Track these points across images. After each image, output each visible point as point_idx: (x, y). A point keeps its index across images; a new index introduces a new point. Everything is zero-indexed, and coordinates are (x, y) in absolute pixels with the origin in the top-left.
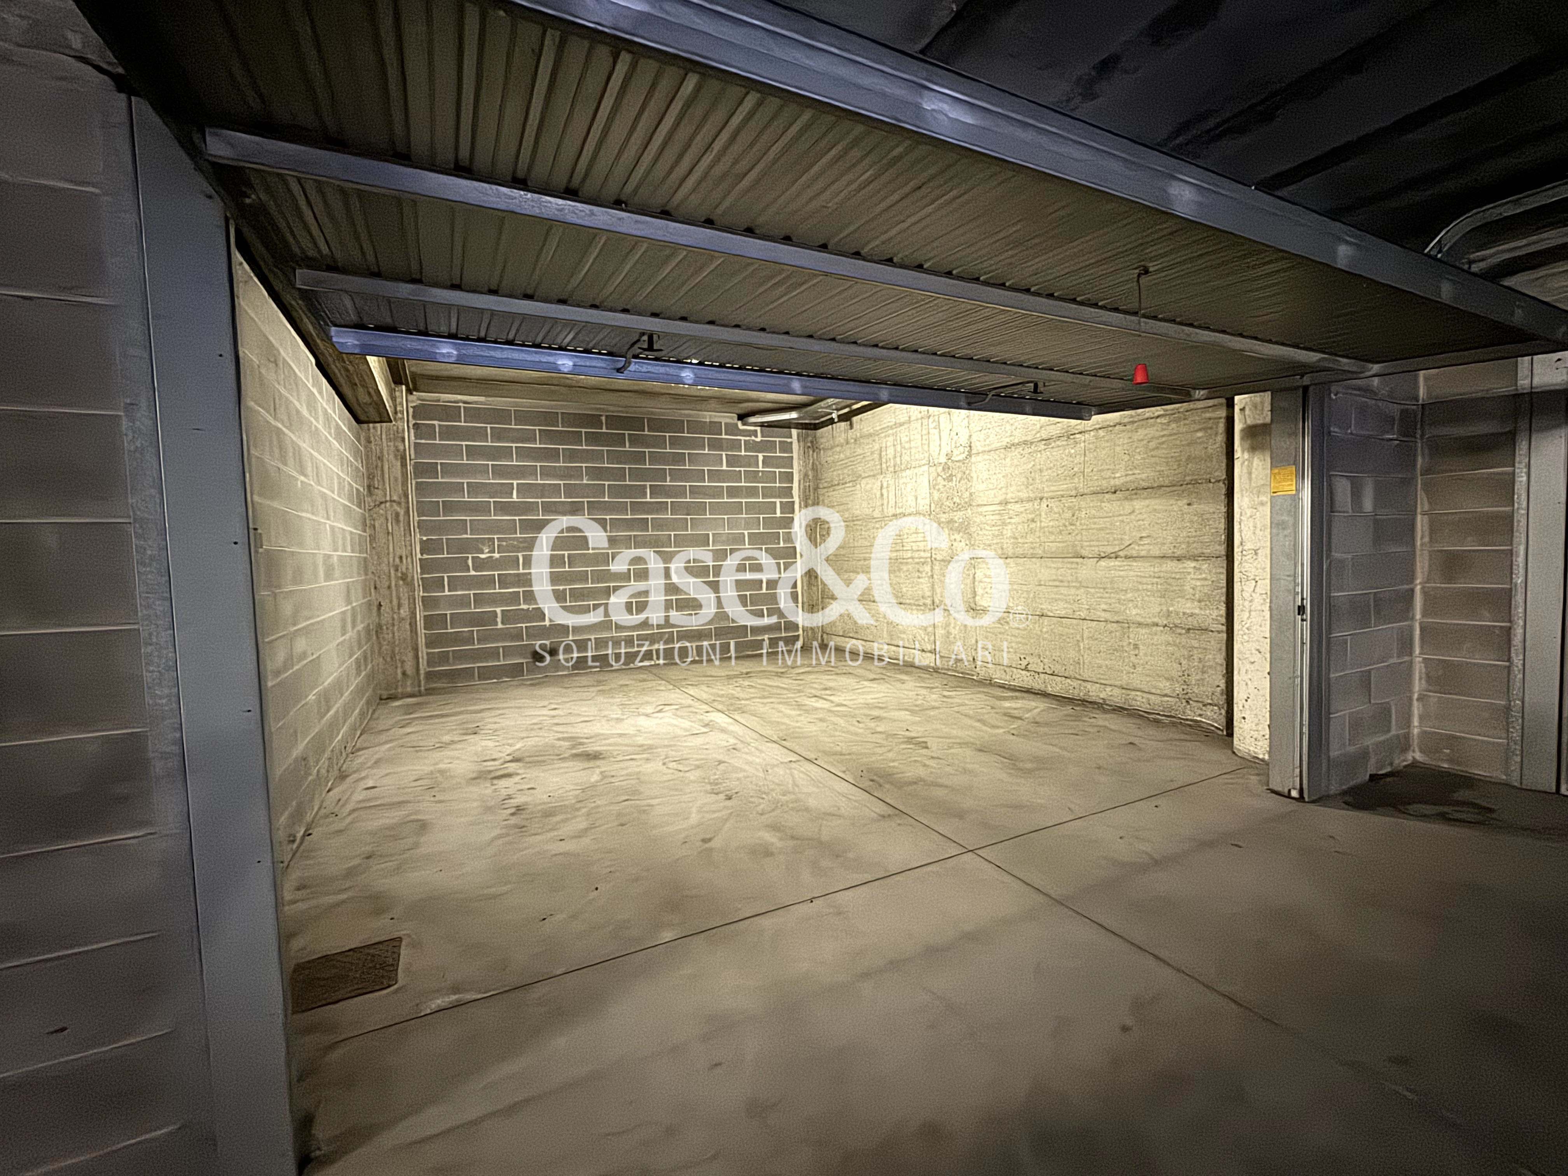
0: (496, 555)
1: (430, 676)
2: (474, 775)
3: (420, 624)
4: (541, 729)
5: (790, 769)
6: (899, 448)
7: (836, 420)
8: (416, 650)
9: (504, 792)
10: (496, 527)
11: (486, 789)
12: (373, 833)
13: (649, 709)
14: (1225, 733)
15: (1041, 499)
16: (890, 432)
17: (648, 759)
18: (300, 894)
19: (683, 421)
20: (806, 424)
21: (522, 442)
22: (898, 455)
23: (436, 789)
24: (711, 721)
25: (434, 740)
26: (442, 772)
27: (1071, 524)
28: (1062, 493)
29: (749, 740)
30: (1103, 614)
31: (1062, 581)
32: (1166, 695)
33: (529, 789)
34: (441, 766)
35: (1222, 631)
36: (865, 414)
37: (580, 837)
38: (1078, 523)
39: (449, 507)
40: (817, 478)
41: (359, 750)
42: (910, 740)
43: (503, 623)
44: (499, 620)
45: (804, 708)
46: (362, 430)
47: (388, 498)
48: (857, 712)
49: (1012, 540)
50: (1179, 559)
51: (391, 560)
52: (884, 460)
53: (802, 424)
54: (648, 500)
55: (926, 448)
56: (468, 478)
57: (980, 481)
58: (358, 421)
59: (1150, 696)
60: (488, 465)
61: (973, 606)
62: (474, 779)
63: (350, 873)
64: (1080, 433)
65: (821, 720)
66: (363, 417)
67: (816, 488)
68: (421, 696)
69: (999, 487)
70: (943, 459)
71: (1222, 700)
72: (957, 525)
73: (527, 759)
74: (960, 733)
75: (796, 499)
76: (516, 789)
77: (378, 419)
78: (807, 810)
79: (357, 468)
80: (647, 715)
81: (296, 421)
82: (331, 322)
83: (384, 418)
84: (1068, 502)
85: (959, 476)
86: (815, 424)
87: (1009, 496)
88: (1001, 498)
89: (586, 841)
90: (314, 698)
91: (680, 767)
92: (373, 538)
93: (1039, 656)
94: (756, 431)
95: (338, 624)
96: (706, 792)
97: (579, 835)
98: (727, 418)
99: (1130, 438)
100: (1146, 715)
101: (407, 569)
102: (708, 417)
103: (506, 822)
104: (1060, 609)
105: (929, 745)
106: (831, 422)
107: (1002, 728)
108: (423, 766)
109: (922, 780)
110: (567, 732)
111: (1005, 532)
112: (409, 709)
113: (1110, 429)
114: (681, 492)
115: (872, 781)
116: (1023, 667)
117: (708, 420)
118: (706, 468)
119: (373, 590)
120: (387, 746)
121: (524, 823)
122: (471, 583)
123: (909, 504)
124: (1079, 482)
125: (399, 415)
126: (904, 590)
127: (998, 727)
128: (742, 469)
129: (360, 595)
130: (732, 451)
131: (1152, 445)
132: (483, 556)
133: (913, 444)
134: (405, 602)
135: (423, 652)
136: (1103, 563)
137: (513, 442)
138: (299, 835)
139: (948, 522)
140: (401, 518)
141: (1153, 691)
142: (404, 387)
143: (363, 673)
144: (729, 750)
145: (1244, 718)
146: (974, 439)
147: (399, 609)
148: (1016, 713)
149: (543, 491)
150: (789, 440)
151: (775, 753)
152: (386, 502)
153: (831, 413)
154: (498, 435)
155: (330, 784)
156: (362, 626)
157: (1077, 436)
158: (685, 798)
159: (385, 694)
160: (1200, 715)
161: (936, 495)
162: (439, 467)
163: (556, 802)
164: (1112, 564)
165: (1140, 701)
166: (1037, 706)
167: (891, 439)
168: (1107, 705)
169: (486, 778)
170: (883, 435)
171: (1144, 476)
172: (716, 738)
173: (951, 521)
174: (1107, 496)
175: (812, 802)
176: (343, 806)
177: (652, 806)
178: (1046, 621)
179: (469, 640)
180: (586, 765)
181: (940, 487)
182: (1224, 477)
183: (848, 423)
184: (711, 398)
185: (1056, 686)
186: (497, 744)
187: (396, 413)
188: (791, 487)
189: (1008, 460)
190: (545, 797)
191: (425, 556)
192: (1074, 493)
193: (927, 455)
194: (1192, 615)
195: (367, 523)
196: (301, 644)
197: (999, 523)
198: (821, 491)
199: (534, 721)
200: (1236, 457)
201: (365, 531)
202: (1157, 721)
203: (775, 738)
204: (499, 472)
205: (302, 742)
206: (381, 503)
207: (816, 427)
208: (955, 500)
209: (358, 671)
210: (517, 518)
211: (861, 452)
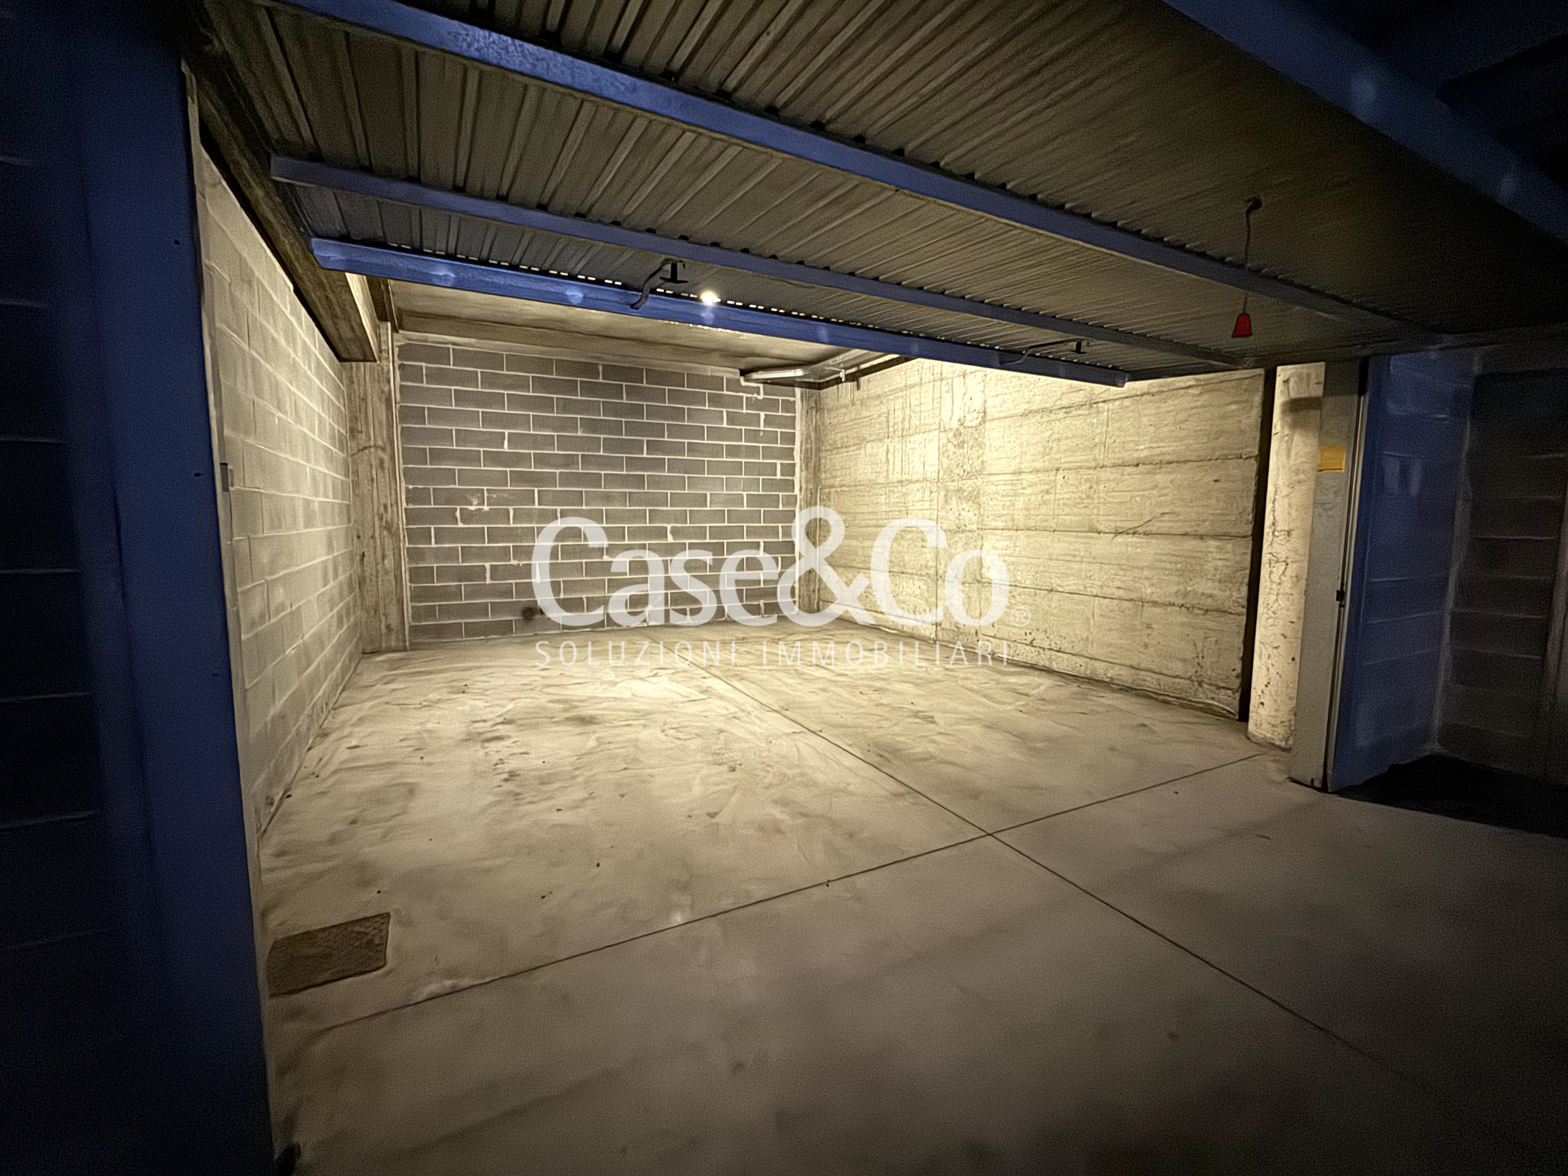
0: (486, 508)
1: (414, 630)
2: (463, 736)
3: (406, 576)
4: (532, 689)
5: (794, 740)
6: (907, 412)
7: (843, 380)
8: (400, 602)
9: (496, 758)
10: (486, 478)
11: (477, 752)
12: (359, 796)
13: (643, 673)
14: (1237, 717)
15: (1058, 470)
16: (900, 394)
17: (645, 726)
18: (280, 862)
19: (683, 374)
20: (810, 383)
21: (514, 389)
22: (907, 418)
23: (424, 751)
24: (708, 687)
25: (422, 699)
26: (429, 731)
27: (1088, 497)
28: (1079, 464)
29: (750, 709)
30: (1116, 591)
31: (1074, 556)
32: (1177, 677)
33: (522, 754)
34: (429, 726)
35: (1243, 614)
36: (874, 374)
37: (577, 807)
38: (1096, 496)
39: (437, 456)
40: (819, 440)
41: (342, 706)
42: (916, 714)
43: (492, 578)
44: (488, 575)
45: (805, 677)
46: (344, 369)
47: (372, 443)
48: (859, 682)
49: (1025, 512)
50: (1201, 537)
51: (376, 509)
52: (891, 424)
53: (806, 382)
54: (645, 455)
55: (937, 412)
56: (457, 425)
57: (993, 449)
58: (340, 359)
59: (1161, 677)
60: (478, 412)
61: (978, 577)
62: (463, 741)
63: (334, 839)
64: (1104, 402)
65: (823, 690)
66: (344, 355)
67: (819, 450)
68: (405, 650)
69: (1013, 455)
70: (955, 425)
71: (1236, 683)
72: (966, 494)
73: (520, 722)
74: (966, 709)
75: (797, 460)
76: (508, 754)
77: (361, 358)
78: (815, 784)
79: (339, 408)
80: (642, 679)
81: (271, 350)
82: (312, 230)
83: (367, 357)
84: (1086, 474)
85: (971, 443)
86: (819, 384)
87: (1023, 466)
88: (1013, 468)
89: (584, 812)
90: (293, 652)
91: (680, 735)
92: (356, 485)
93: (1045, 631)
94: (759, 388)
95: (319, 576)
96: (709, 763)
97: (577, 805)
98: (729, 373)
99: (1158, 408)
100: (1155, 696)
101: (392, 519)
102: (710, 370)
103: (498, 789)
104: (1071, 584)
105: (936, 719)
106: (838, 381)
107: (1010, 704)
108: (410, 725)
109: (932, 757)
110: (560, 695)
111: (1017, 503)
112: (393, 665)
113: (1138, 398)
114: (678, 449)
115: (881, 756)
116: (1028, 642)
117: (709, 374)
118: (705, 425)
119: (355, 538)
120: (371, 703)
121: (518, 790)
122: (459, 535)
123: (917, 471)
124: (1100, 454)
125: (384, 355)
126: (907, 558)
127: (1004, 703)
128: (743, 428)
129: (342, 544)
130: (732, 407)
131: (1180, 417)
132: (472, 508)
133: (923, 408)
134: (389, 553)
135: (408, 606)
136: (1120, 539)
137: (505, 388)
138: (277, 798)
139: (958, 491)
140: (386, 465)
141: (1165, 671)
142: (389, 324)
143: (345, 627)
144: (729, 719)
145: (1262, 704)
146: (989, 404)
147: (383, 560)
148: (1025, 690)
149: (536, 442)
150: (792, 399)
151: (778, 724)
152: (370, 447)
153: (839, 372)
154: (489, 381)
155: (310, 742)
156: (344, 576)
157: (1101, 405)
158: (689, 768)
159: (369, 649)
160: (1213, 699)
161: (945, 462)
162: (426, 412)
163: (551, 769)
164: (1130, 540)
165: (1150, 682)
166: (1044, 682)
167: (900, 400)
168: (1115, 684)
169: (475, 741)
170: (892, 397)
171: (1169, 449)
172: (715, 705)
173: (960, 490)
174: (1128, 469)
175: (820, 777)
176: (326, 765)
177: (652, 776)
178: (1056, 596)
179: (457, 594)
180: (580, 729)
181: (950, 453)
182: (1257, 453)
183: (855, 383)
184: (714, 350)
185: (1062, 663)
186: (487, 705)
187: (380, 351)
188: (793, 449)
189: (1024, 428)
190: (541, 762)
191: (411, 506)
192: (1093, 464)
193: (937, 420)
194: (1211, 596)
195: (351, 469)
196: (279, 594)
197: (1011, 493)
198: (823, 454)
199: (525, 681)
200: (1273, 432)
201: (348, 477)
202: (1165, 702)
203: (776, 708)
204: (489, 419)
205: (279, 701)
206: (365, 448)
207: (820, 386)
208: (965, 467)
209: (340, 623)
210: (508, 469)
211: (868, 414)
